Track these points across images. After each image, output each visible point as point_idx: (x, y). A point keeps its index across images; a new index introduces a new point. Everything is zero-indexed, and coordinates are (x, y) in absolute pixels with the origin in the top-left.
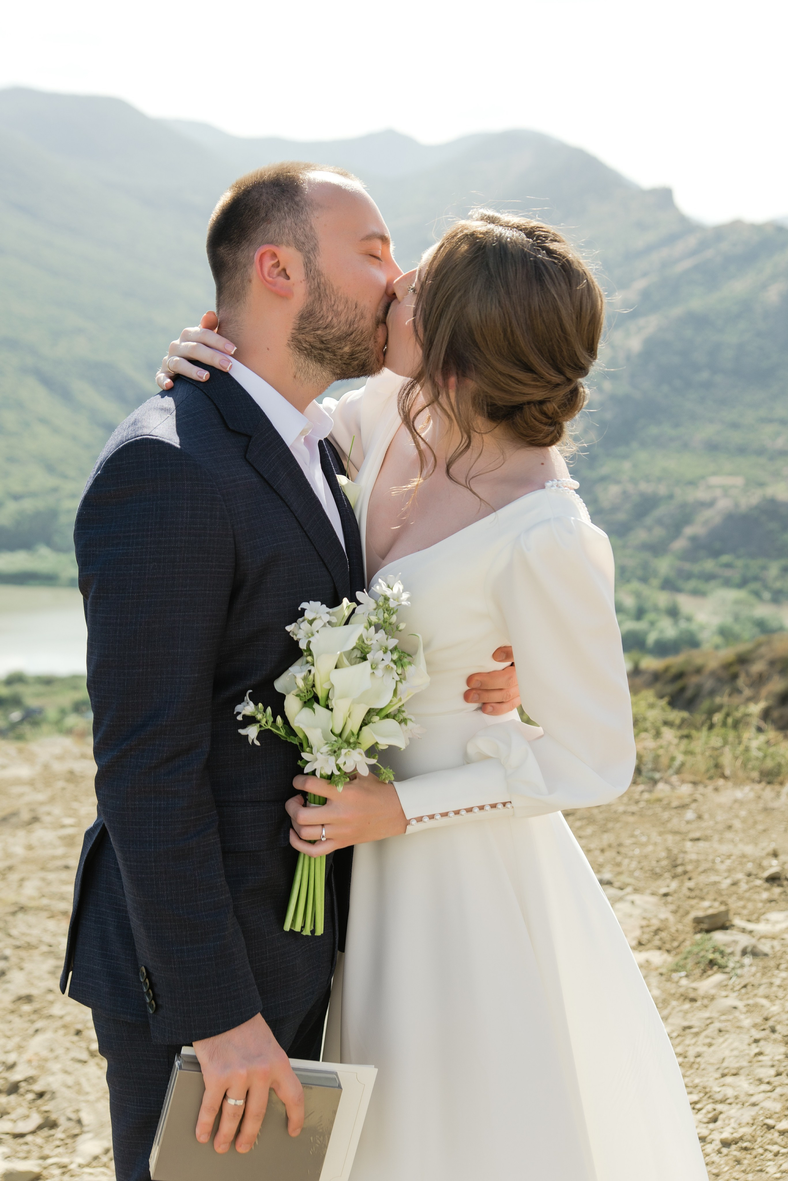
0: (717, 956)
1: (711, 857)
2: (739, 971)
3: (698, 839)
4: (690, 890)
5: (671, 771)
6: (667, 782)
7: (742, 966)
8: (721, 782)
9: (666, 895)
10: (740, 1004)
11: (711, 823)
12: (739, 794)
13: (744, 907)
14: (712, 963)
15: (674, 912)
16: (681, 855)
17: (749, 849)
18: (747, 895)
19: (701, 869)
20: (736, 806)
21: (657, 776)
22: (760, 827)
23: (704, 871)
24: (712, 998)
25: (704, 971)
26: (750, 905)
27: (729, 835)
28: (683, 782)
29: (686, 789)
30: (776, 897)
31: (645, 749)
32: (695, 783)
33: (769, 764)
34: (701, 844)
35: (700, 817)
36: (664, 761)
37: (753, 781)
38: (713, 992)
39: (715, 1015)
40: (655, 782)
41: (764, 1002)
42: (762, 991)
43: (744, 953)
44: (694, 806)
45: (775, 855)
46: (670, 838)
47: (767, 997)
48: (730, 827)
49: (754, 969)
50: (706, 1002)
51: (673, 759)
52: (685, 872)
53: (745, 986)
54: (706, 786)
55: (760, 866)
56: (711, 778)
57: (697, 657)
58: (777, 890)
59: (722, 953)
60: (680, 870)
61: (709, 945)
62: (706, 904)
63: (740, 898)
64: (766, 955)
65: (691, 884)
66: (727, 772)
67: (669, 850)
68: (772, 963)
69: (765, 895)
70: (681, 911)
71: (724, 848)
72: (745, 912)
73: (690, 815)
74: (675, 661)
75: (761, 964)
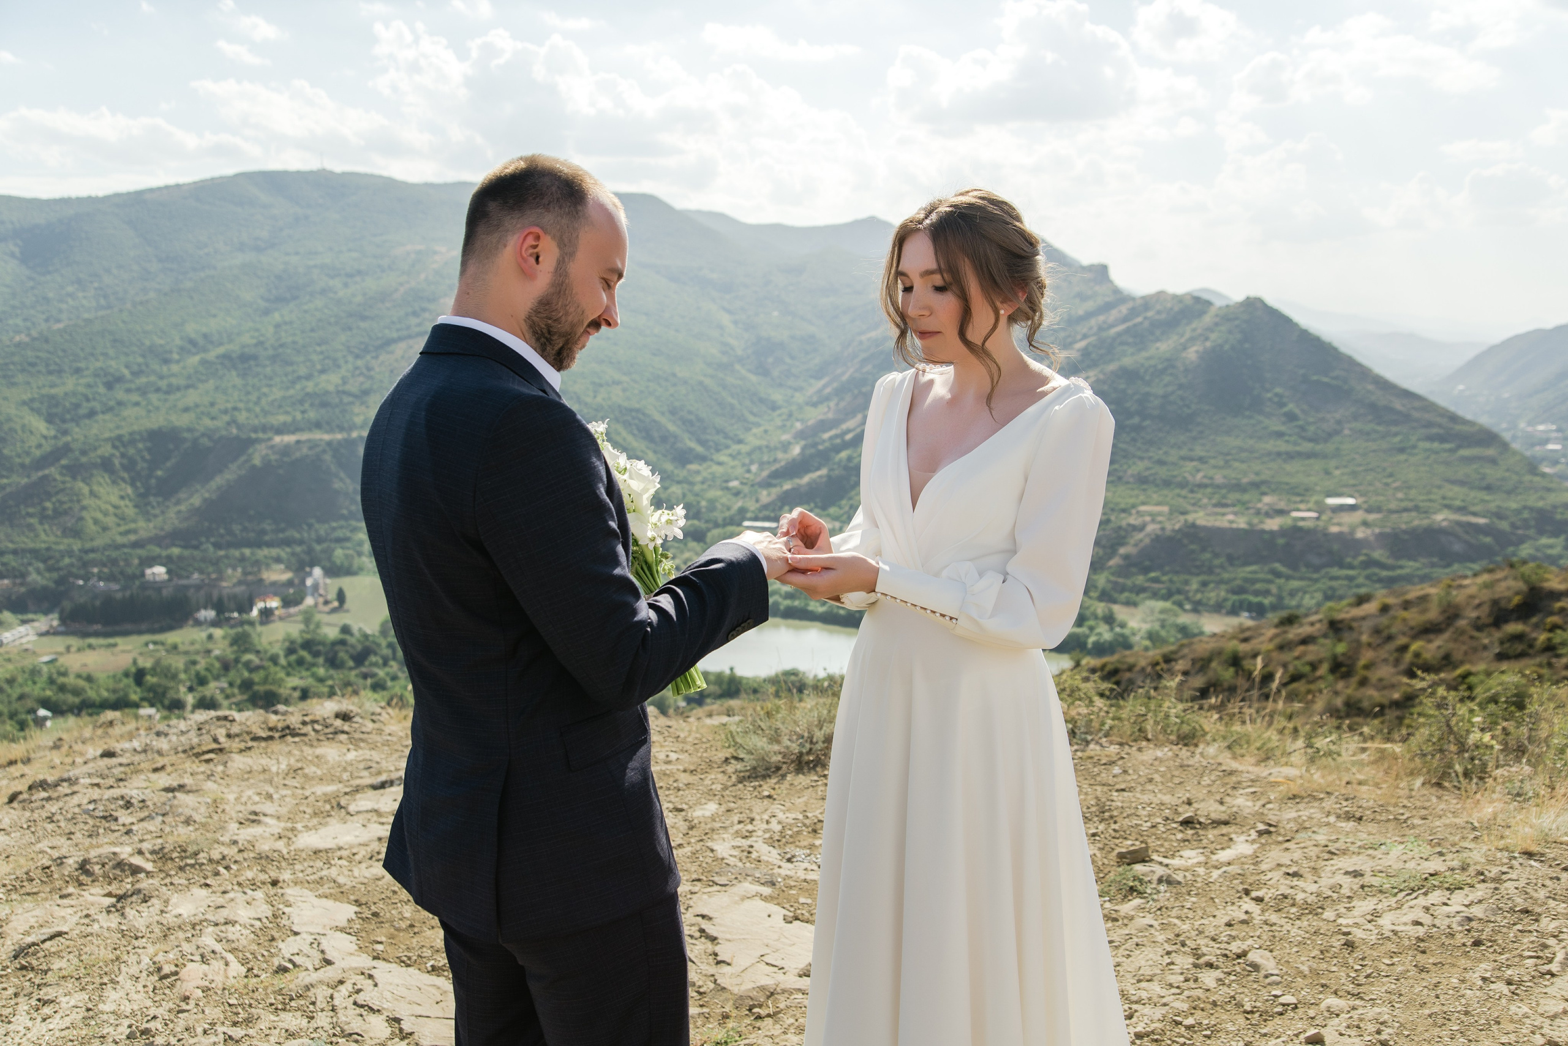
0: (1137, 883)
1: (1134, 805)
2: (1155, 897)
3: (1123, 790)
4: (1115, 830)
5: (1100, 735)
6: (1097, 743)
7: (1159, 892)
8: (1144, 743)
9: (1094, 835)
10: (1155, 924)
11: (1135, 777)
12: (1159, 754)
13: (1162, 846)
14: (1132, 889)
15: (1100, 849)
16: (1108, 803)
17: (1167, 799)
18: (1164, 836)
19: (1125, 815)
20: (1156, 763)
21: (1089, 738)
22: (1177, 780)
23: (1128, 816)
24: (1132, 918)
25: (1125, 896)
26: (1166, 844)
27: (1149, 787)
28: (1111, 743)
29: (1114, 749)
30: (1189, 837)
31: (1079, 714)
32: (1121, 744)
33: (1186, 729)
34: (1125, 794)
35: (1125, 772)
36: (1095, 725)
37: (1172, 743)
38: (1133, 913)
39: (1133, 932)
40: (1088, 743)
41: (1176, 921)
42: (1174, 913)
43: (1160, 881)
44: (1120, 762)
45: (1189, 803)
46: (1099, 788)
47: (1178, 918)
48: (1151, 780)
49: (1168, 895)
50: (1126, 921)
51: (1103, 724)
52: (1111, 817)
53: (1159, 909)
54: (1131, 746)
55: (1176, 812)
56: (1135, 740)
57: (1129, 657)
58: (1190, 832)
59: (1141, 881)
60: (1107, 814)
61: (1130, 875)
62: (1129, 842)
63: (1158, 839)
64: (1179, 883)
65: (1116, 827)
66: (1150, 736)
67: (1097, 798)
68: (1184, 890)
69: (1180, 836)
70: (1107, 849)
71: (1145, 798)
72: (1162, 850)
73: (1116, 770)
74: (1111, 660)
75: (1174, 890)
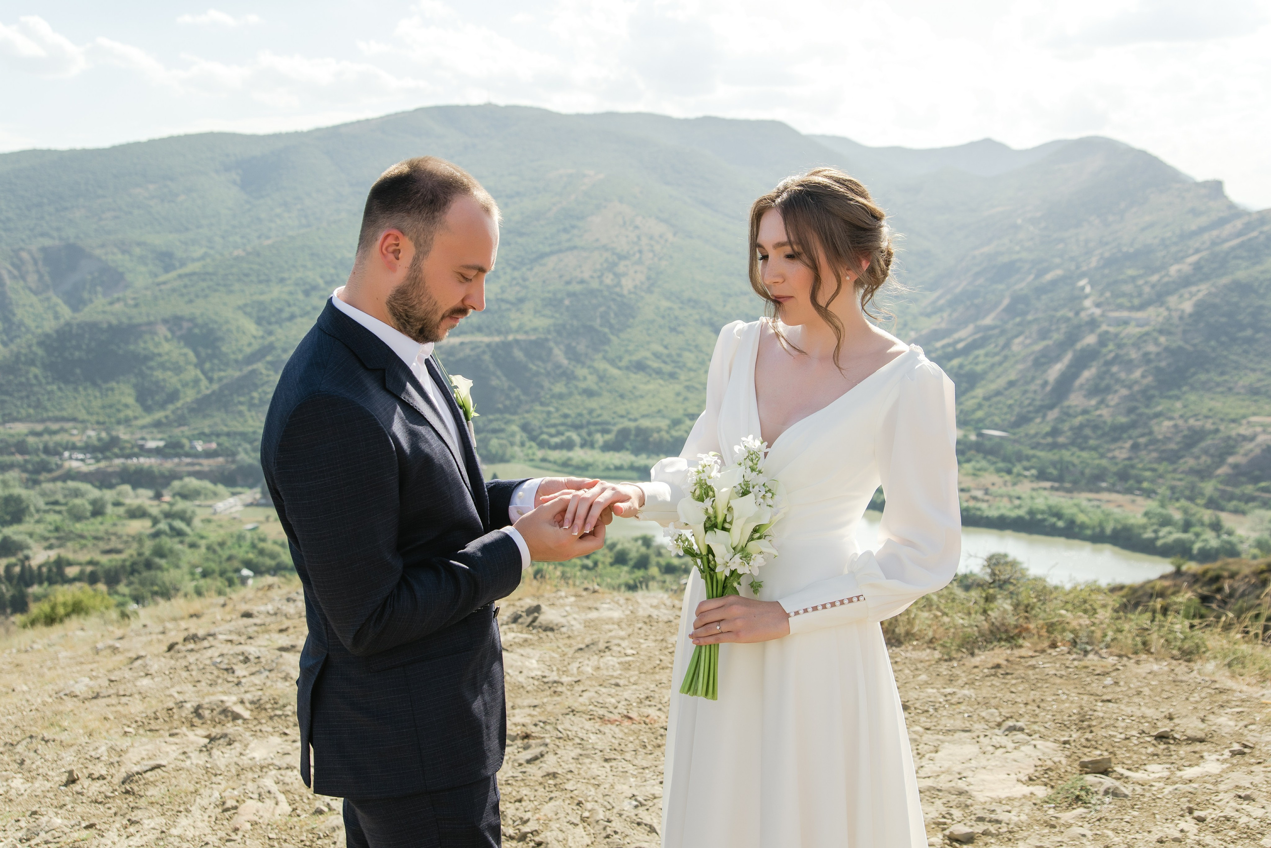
0: (1083, 793)
1: (1114, 716)
2: (1098, 808)
3: (1109, 701)
4: (1087, 740)
5: (1102, 645)
6: (1096, 653)
7: (1103, 803)
8: (1144, 656)
9: (1065, 743)
10: (1089, 834)
11: (1124, 689)
12: (1156, 667)
13: (1130, 758)
14: (1078, 798)
15: (1068, 757)
16: (1090, 713)
17: (1150, 712)
18: (1135, 748)
19: (1103, 725)
20: (1150, 676)
21: (1089, 648)
22: (1165, 695)
23: (1106, 727)
24: (1070, 825)
25: (1070, 805)
26: (1135, 757)
27: (1136, 699)
28: (1111, 654)
29: (1111, 660)
30: (1159, 752)
32: (1120, 656)
33: (1189, 645)
34: (1110, 705)
35: (1116, 683)
36: (1097, 636)
37: (1172, 657)
38: (1072, 821)
39: (1066, 840)
40: (1086, 653)
41: (1110, 833)
42: (1112, 825)
43: (1107, 792)
44: (1114, 674)
45: (1171, 718)
46: (1085, 697)
48: (1139, 693)
49: (1111, 806)
50: (1062, 829)
51: (1105, 635)
52: (1089, 726)
53: (1099, 820)
54: (1129, 659)
55: (1155, 727)
56: (1136, 653)
58: (1162, 747)
59: (1088, 791)
60: (1086, 723)
61: (1081, 784)
62: (1098, 752)
63: (1128, 751)
64: (1126, 796)
65: (1089, 736)
66: (1152, 650)
67: (1081, 707)
68: (1129, 803)
69: (1151, 750)
70: (1074, 757)
71: (1128, 710)
72: (1128, 762)
73: (1108, 681)
75: (1119, 803)
